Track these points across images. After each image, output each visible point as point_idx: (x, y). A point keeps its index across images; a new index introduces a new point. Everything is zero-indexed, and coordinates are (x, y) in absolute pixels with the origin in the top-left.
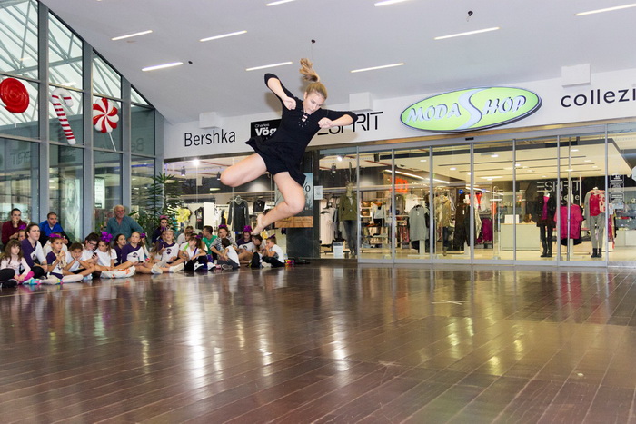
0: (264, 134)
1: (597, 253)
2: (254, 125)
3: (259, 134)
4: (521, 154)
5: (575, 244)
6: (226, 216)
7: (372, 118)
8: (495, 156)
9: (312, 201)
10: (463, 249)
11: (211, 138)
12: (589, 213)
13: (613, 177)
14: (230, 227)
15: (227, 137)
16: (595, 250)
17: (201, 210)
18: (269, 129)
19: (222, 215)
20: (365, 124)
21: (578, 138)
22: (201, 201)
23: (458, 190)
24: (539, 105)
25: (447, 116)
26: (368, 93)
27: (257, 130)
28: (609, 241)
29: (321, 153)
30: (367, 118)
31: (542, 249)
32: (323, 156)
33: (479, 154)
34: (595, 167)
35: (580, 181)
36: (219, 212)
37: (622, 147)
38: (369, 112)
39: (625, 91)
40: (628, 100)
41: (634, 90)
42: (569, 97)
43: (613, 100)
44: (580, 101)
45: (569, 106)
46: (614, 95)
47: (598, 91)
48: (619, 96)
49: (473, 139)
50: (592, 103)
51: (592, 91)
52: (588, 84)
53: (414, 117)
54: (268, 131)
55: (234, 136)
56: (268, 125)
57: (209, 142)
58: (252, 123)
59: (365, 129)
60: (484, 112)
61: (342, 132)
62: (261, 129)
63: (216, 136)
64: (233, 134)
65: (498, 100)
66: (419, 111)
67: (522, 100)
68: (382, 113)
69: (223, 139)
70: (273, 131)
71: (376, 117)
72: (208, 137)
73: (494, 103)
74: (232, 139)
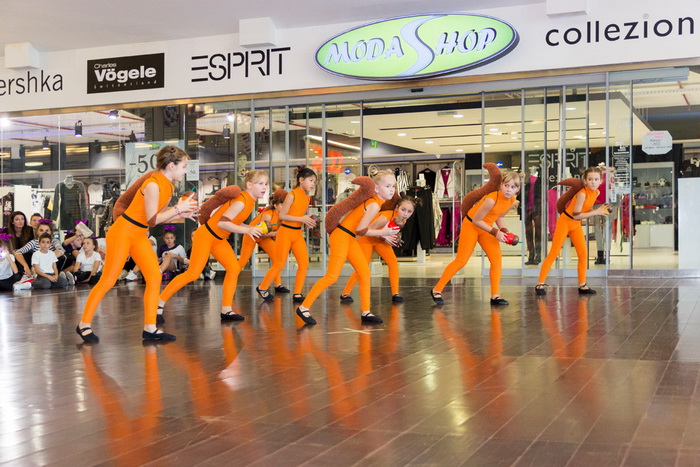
0: (108, 79)
1: (603, 258)
2: (92, 65)
3: (100, 79)
4: (491, 113)
6: (51, 207)
7: (274, 56)
8: (460, 115)
9: (183, 184)
10: (416, 255)
11: (25, 84)
13: (616, 149)
14: (57, 223)
15: (50, 84)
17: (10, 198)
18: (116, 72)
19: (46, 205)
20: (264, 66)
21: (574, 91)
22: (12, 182)
23: (415, 166)
24: (514, 43)
25: (384, 55)
26: (268, 18)
27: (97, 72)
28: (625, 241)
29: (198, 108)
30: (265, 56)
31: (528, 253)
32: (201, 114)
33: (436, 113)
36: (41, 201)
37: (638, 104)
38: (270, 48)
39: (634, 25)
40: (637, 37)
41: (646, 23)
42: (557, 31)
43: (618, 38)
44: (572, 37)
45: (557, 44)
46: (618, 30)
47: (597, 23)
48: (625, 30)
49: (421, 90)
50: (589, 41)
51: (589, 24)
52: (583, 13)
53: (336, 57)
54: (114, 74)
55: (61, 81)
56: (115, 65)
57: (21, 90)
58: (89, 62)
59: (263, 74)
60: (437, 51)
61: (229, 77)
62: (104, 71)
63: (33, 82)
64: (58, 78)
65: (457, 33)
66: (342, 48)
67: (492, 33)
68: (289, 49)
69: (43, 85)
70: (122, 75)
71: (280, 55)
72: (20, 82)
73: (452, 38)
74: (58, 86)
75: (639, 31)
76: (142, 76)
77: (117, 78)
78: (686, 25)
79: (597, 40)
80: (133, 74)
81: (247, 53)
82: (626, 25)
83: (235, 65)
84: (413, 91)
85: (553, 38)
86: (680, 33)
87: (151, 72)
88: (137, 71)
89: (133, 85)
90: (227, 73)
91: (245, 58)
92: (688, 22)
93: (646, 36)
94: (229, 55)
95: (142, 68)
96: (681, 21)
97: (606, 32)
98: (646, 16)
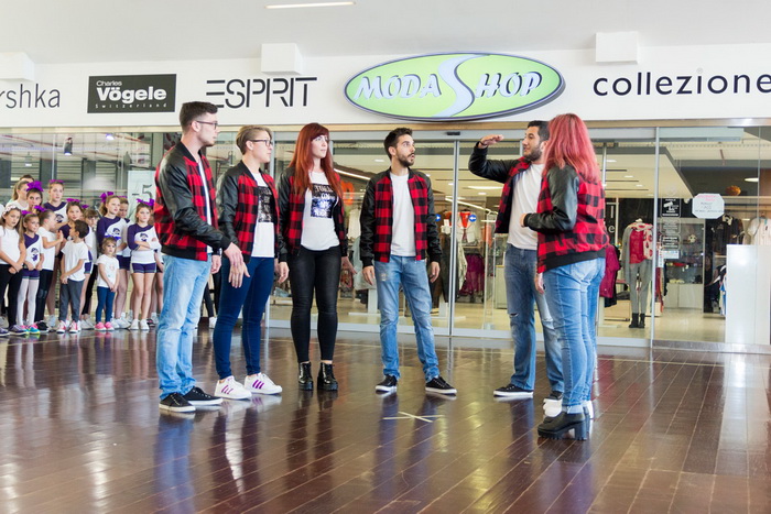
0: (112, 98)
1: (637, 322)
2: (93, 81)
3: (103, 97)
5: (607, 305)
7: (298, 86)
10: (439, 306)
12: (628, 259)
15: (46, 98)
16: (635, 316)
18: (122, 91)
20: (287, 96)
21: (616, 145)
24: (560, 90)
25: (420, 93)
26: (293, 45)
27: (99, 90)
30: (289, 85)
34: (639, 186)
35: (617, 204)
37: (676, 157)
38: (295, 77)
39: (688, 79)
40: (690, 92)
41: (700, 78)
42: (606, 80)
43: (670, 92)
44: (622, 87)
45: (606, 94)
46: (670, 84)
47: (649, 74)
48: (677, 84)
49: (458, 134)
50: (639, 93)
51: (640, 74)
52: (635, 63)
53: (367, 92)
54: (119, 93)
55: (58, 97)
56: (120, 83)
57: (12, 103)
58: (90, 78)
59: (286, 105)
60: (478, 94)
61: (248, 106)
62: (107, 89)
63: (26, 95)
64: (55, 94)
65: (500, 75)
66: (375, 83)
67: (537, 78)
68: (315, 79)
69: (37, 100)
70: (128, 95)
71: (306, 86)
72: (11, 95)
73: (494, 79)
74: (54, 102)
75: (692, 86)
76: (151, 98)
77: (122, 98)
78: (742, 83)
79: (648, 93)
80: (141, 95)
81: (269, 80)
82: (678, 78)
83: (254, 93)
84: (449, 134)
85: (602, 87)
86: (736, 91)
87: (161, 94)
88: (144, 91)
89: (140, 107)
90: (246, 100)
91: (266, 86)
92: (744, 79)
93: (699, 91)
94: (249, 81)
95: (151, 88)
96: (736, 78)
97: (658, 85)
98: (700, 70)
